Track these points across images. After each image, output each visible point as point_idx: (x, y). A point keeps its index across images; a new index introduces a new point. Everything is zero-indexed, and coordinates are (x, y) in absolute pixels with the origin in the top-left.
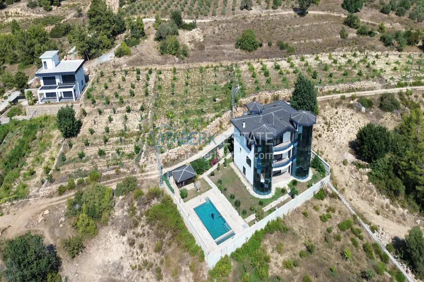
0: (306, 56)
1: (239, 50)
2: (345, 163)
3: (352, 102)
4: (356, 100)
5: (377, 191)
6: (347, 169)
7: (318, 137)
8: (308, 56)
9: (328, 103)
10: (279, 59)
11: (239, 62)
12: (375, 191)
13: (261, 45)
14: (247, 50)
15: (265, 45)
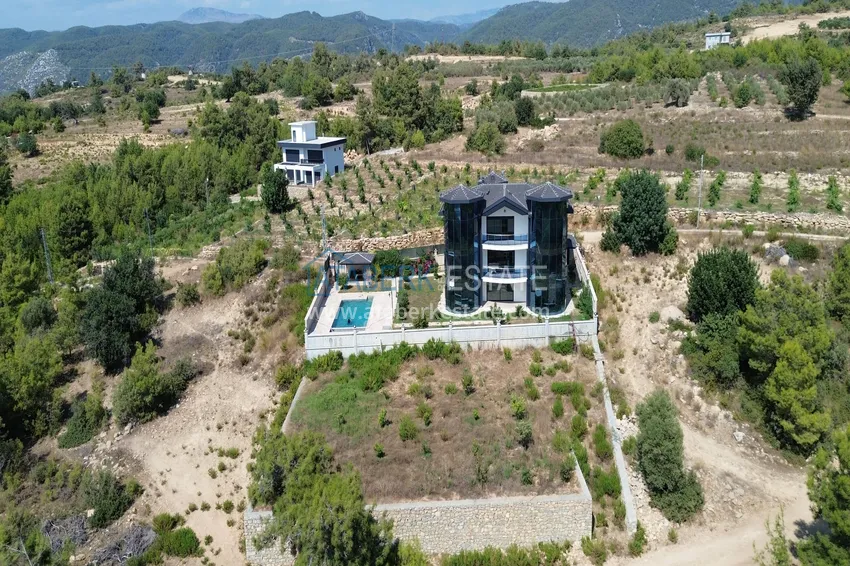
0: (736, 173)
1: (604, 155)
2: (654, 318)
3: (767, 245)
4: (777, 243)
5: (687, 371)
6: (649, 328)
7: (641, 282)
8: (741, 174)
9: (706, 239)
10: (673, 173)
11: (586, 170)
12: (681, 370)
13: (651, 152)
14: (616, 154)
15: (660, 152)
